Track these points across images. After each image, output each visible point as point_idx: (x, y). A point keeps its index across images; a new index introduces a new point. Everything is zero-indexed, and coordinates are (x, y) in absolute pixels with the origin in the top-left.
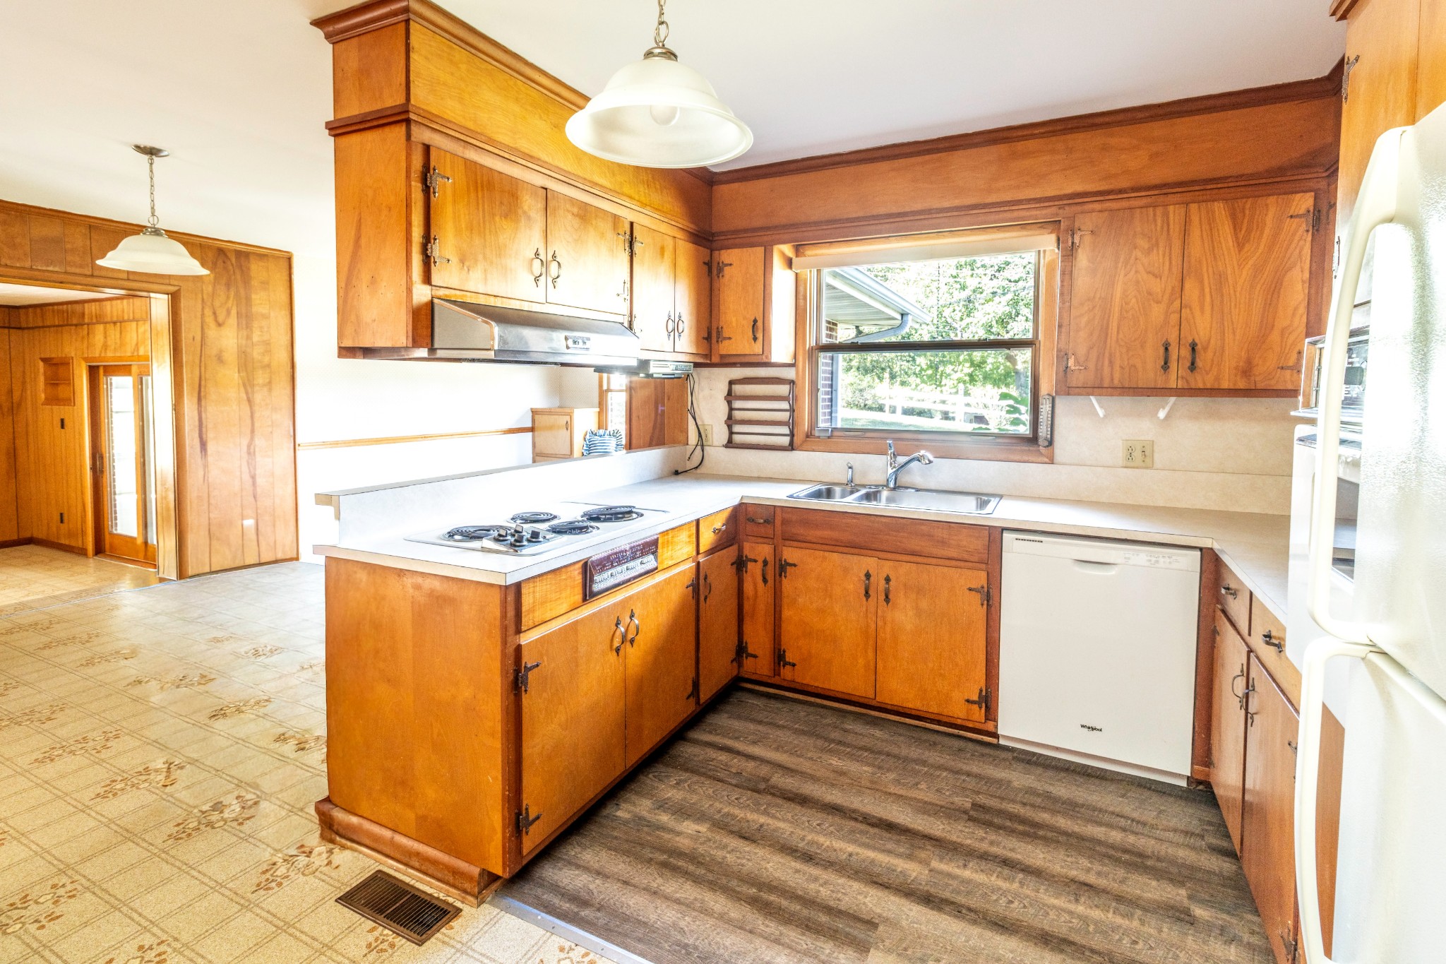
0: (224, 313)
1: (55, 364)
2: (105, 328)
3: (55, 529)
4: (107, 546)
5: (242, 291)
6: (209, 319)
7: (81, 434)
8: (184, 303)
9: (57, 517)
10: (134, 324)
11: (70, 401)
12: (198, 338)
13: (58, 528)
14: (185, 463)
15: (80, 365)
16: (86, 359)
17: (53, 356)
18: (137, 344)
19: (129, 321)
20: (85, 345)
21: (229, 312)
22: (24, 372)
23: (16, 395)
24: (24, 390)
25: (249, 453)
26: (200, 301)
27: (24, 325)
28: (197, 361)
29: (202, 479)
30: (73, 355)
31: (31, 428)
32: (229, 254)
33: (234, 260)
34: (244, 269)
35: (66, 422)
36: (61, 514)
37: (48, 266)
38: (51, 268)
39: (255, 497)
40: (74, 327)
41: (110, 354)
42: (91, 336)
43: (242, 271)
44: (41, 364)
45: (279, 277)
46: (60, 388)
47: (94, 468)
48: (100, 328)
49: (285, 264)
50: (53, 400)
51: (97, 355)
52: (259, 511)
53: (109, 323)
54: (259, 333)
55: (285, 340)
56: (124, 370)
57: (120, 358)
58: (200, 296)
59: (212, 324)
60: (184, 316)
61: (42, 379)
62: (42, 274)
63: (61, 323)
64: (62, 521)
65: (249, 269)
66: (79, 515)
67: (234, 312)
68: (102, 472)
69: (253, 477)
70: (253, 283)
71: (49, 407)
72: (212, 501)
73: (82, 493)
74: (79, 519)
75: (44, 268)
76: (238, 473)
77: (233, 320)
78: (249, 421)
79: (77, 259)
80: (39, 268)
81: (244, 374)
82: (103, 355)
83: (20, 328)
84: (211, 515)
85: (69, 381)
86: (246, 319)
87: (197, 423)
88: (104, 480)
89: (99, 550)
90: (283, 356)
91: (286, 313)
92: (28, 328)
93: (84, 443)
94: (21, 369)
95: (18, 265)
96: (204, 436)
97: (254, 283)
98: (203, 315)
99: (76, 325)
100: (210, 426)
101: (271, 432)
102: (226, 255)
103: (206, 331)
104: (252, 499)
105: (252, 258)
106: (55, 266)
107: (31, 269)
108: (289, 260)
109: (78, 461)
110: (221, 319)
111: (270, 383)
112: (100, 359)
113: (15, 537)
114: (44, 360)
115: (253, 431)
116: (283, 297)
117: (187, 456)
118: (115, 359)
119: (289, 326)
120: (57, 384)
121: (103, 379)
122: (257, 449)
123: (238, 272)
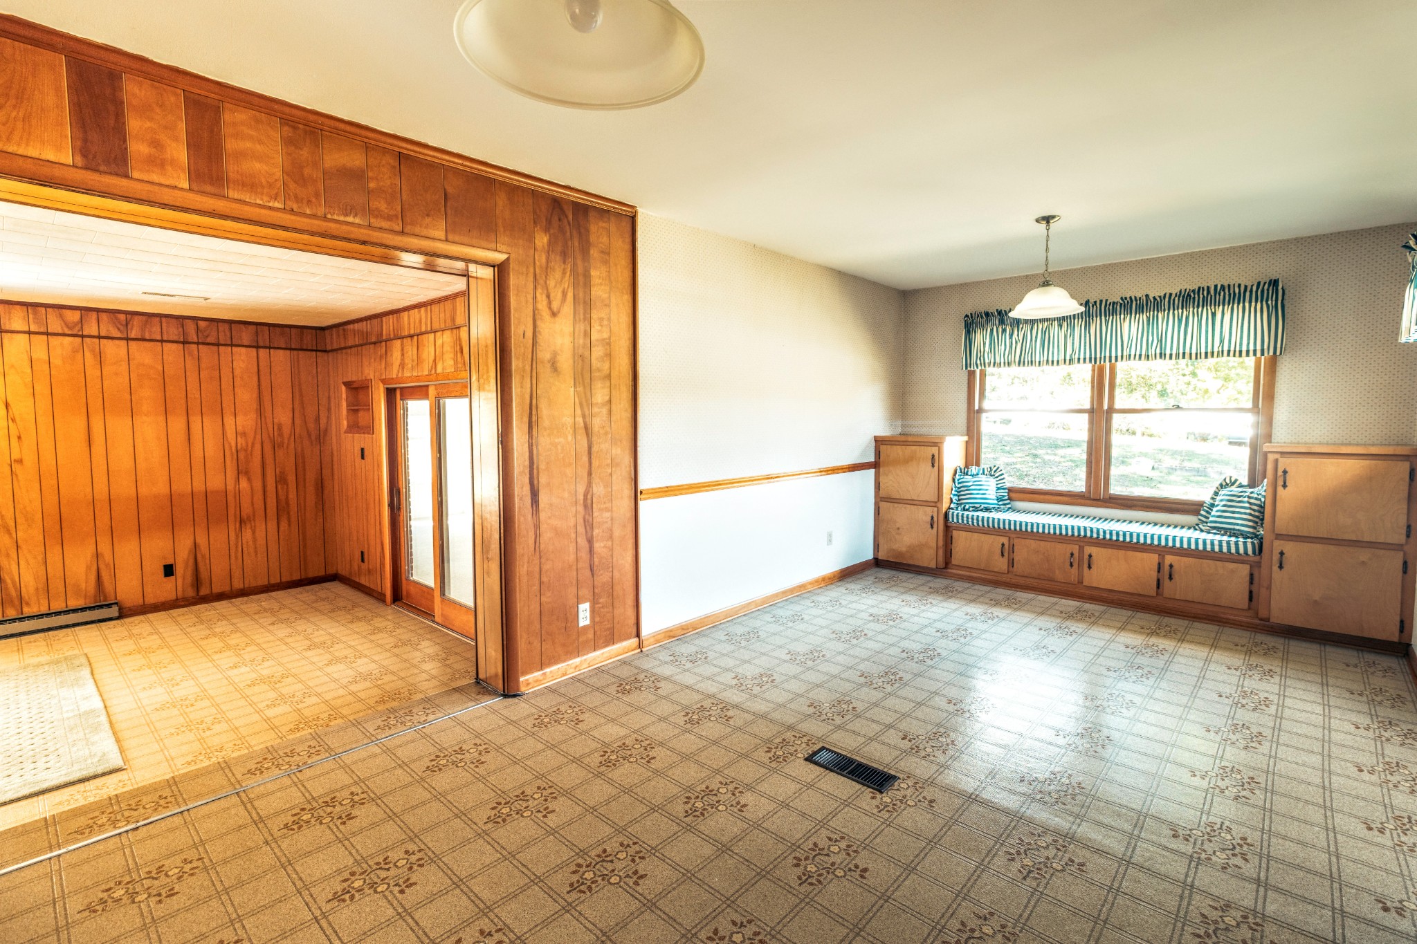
0: (559, 295)
1: (356, 389)
2: (402, 344)
3: (356, 568)
4: (404, 593)
5: (579, 262)
6: (542, 304)
7: (379, 466)
8: (513, 280)
9: (358, 556)
10: (431, 336)
11: (369, 429)
12: (529, 334)
13: (359, 567)
14: (514, 523)
15: (378, 388)
16: (383, 381)
17: (354, 379)
18: (435, 360)
19: (427, 333)
20: (383, 366)
21: (564, 294)
22: (329, 397)
23: (323, 421)
24: (329, 418)
25: (585, 506)
26: (532, 279)
27: (329, 348)
28: (528, 368)
29: (532, 546)
30: (372, 377)
31: (335, 459)
32: (565, 207)
33: (571, 217)
34: (583, 231)
35: (366, 453)
36: (362, 553)
37: (346, 215)
38: (350, 219)
39: (592, 570)
40: (372, 346)
41: (407, 374)
42: (389, 355)
43: (580, 233)
44: (344, 388)
45: (620, 246)
46: (361, 414)
47: (391, 505)
48: (397, 343)
49: (626, 225)
50: (355, 427)
51: (394, 376)
52: (596, 590)
53: (406, 337)
54: (599, 328)
55: (626, 336)
56: (420, 392)
57: (418, 378)
58: (532, 270)
59: (545, 313)
60: (513, 301)
61: (344, 404)
62: (338, 226)
63: (361, 342)
64: (363, 561)
65: (588, 230)
66: (378, 554)
67: (570, 295)
68: (399, 509)
69: (590, 541)
70: (592, 252)
71: (350, 435)
72: (544, 579)
73: (381, 532)
74: (378, 560)
75: (342, 218)
76: (573, 536)
77: (568, 309)
78: (585, 459)
79: (383, 206)
80: (335, 217)
81: (580, 389)
82: (400, 375)
83: (325, 351)
84: (543, 599)
85: (369, 407)
86: (584, 305)
87: (527, 463)
88: (401, 518)
89: (397, 597)
90: (624, 362)
91: (627, 298)
92: (332, 351)
93: (382, 476)
94: (327, 394)
95: (308, 212)
96: (536, 482)
97: (594, 252)
98: (535, 298)
99: (375, 343)
100: (542, 466)
101: (611, 474)
102: (562, 210)
103: (539, 323)
104: (588, 573)
105: (592, 214)
106: (355, 216)
107: (325, 218)
108: (633, 219)
109: (377, 497)
110: (555, 305)
111: (610, 401)
112: (398, 380)
113: (322, 573)
114: (346, 384)
115: (590, 474)
116: (624, 275)
117: (517, 510)
118: (412, 379)
119: (631, 319)
120: (358, 410)
121: (399, 403)
122: (594, 500)
123: (575, 233)
